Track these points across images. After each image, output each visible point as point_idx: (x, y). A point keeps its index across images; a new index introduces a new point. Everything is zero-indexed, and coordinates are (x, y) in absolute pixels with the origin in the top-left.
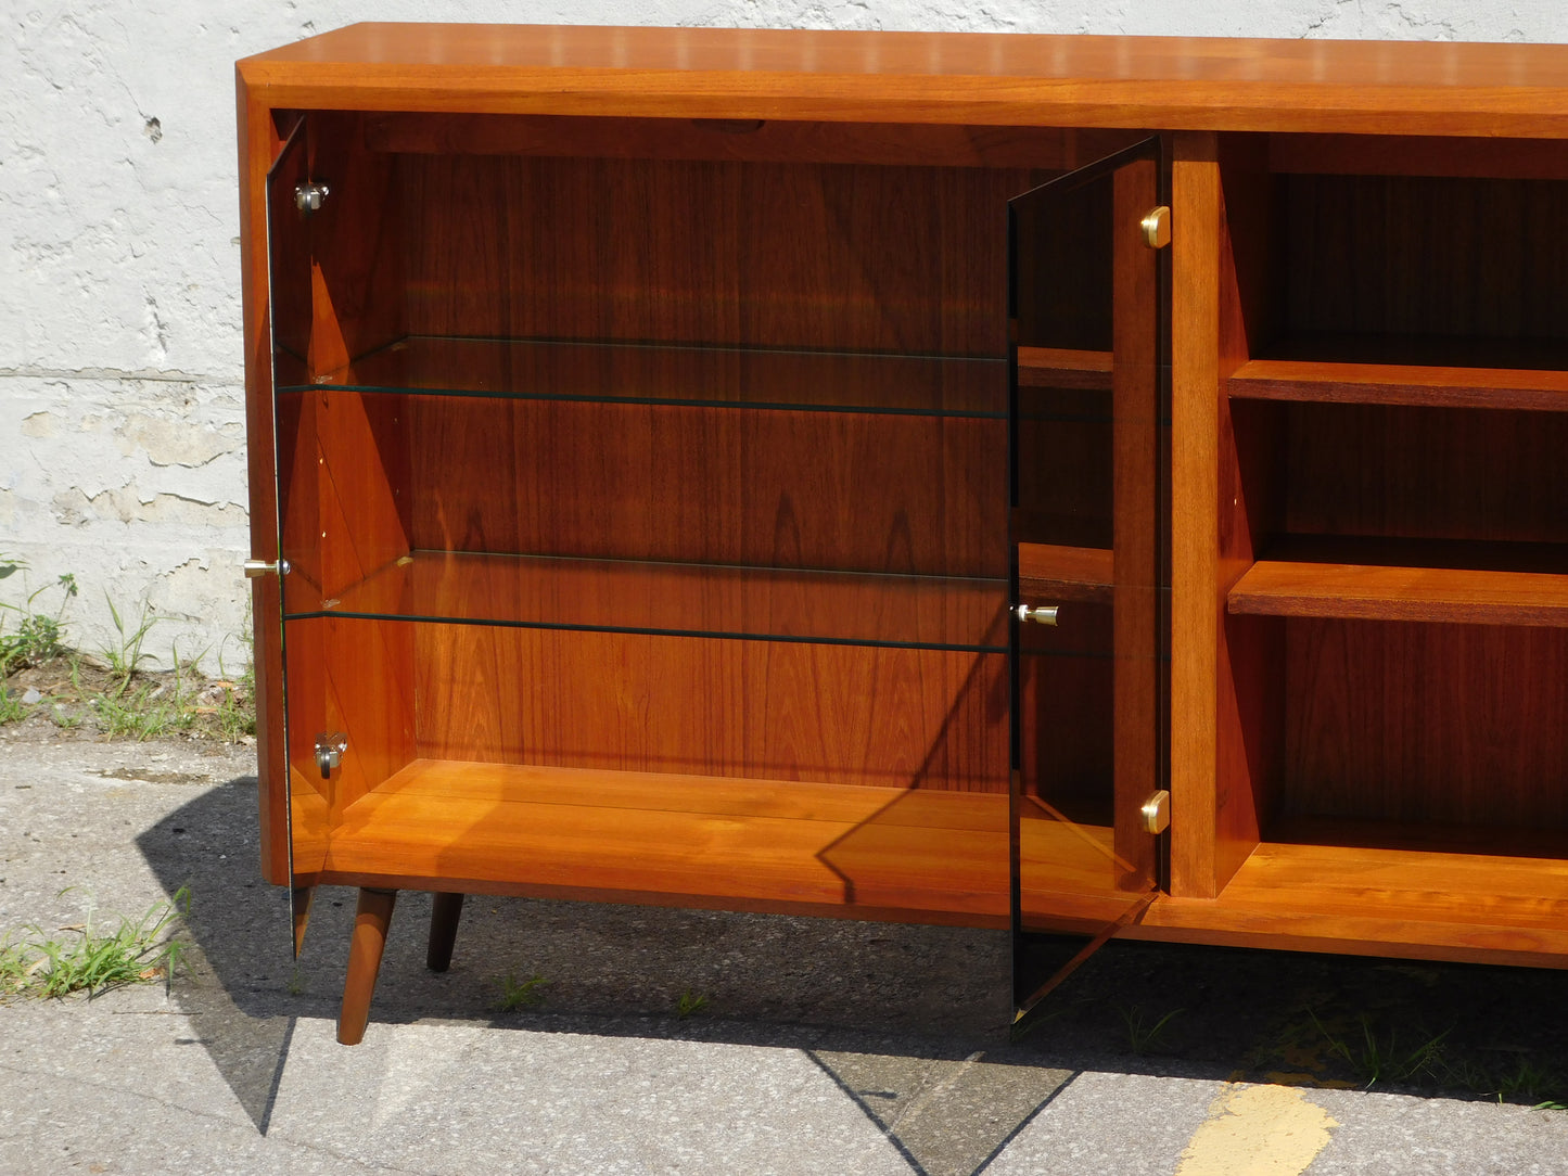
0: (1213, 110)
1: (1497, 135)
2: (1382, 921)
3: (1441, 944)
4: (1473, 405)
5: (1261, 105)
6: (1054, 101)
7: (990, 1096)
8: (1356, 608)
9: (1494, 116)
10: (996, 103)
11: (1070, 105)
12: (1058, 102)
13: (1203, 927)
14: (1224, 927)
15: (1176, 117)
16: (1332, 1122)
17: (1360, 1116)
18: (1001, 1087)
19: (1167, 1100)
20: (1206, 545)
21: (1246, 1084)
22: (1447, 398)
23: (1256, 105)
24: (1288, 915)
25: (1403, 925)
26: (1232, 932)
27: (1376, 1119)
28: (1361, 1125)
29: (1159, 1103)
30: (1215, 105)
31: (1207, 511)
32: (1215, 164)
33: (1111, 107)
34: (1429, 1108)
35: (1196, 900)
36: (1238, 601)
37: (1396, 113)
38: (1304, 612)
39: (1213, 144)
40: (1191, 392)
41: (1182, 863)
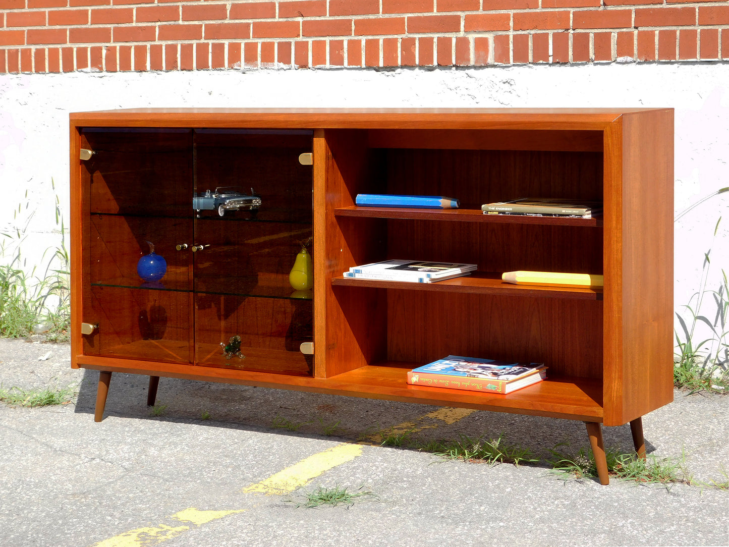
6: (277, 120)
12: (279, 120)
17: (371, 454)
19: (317, 447)
27: (375, 455)
28: (368, 456)
29: (313, 447)
31: (322, 251)
32: (324, 139)
34: (397, 453)
35: (321, 379)
36: (334, 281)
39: (323, 133)
40: (318, 212)
41: (316, 366)
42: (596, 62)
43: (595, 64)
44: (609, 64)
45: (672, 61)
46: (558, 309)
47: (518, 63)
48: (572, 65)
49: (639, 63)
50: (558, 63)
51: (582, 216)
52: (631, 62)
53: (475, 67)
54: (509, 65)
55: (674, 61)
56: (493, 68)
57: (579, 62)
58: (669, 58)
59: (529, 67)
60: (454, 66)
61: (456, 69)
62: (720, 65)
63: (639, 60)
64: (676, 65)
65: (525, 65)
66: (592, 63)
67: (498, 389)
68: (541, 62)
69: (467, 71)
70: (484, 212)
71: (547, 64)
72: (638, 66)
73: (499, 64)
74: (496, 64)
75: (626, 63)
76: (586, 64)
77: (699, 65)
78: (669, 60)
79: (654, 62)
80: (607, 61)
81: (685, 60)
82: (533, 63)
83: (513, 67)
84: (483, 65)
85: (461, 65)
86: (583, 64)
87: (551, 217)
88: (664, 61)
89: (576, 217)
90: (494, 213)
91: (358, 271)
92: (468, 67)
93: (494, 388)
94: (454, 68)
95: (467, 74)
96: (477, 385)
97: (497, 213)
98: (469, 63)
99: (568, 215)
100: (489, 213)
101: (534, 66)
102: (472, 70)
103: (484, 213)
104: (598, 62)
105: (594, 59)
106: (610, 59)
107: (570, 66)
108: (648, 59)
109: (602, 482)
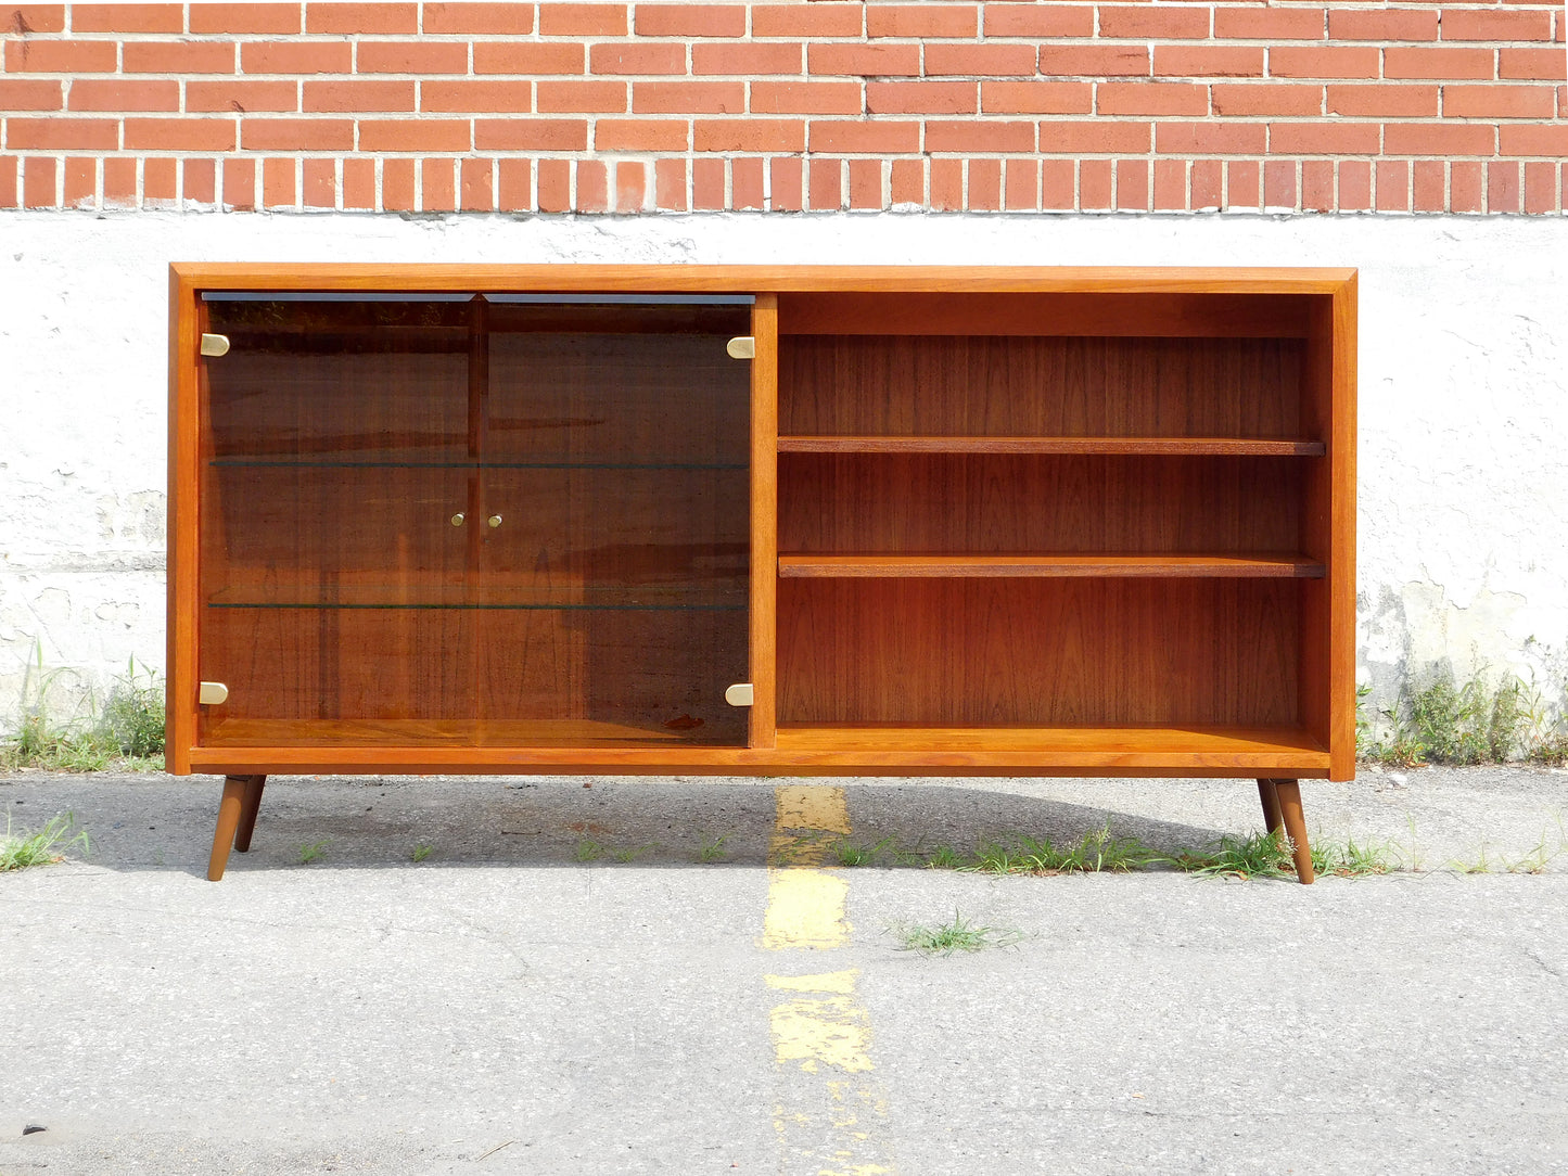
0: (777, 280)
3: (912, 765)
5: (804, 276)
6: (683, 277)
8: (855, 571)
12: (685, 277)
13: (770, 764)
14: (783, 763)
15: (755, 284)
16: (843, 881)
17: (857, 878)
19: (740, 877)
20: (770, 535)
23: (802, 276)
24: (822, 753)
27: (868, 879)
28: (861, 882)
29: (738, 879)
30: (779, 277)
31: (770, 516)
32: (776, 310)
33: (718, 279)
35: (763, 750)
36: (787, 569)
38: (824, 575)
39: (774, 302)
41: (755, 728)
42: (852, 210)
43: (851, 215)
44: (876, 214)
45: (991, 211)
47: (702, 210)
48: (807, 215)
49: (933, 214)
50: (781, 210)
52: (918, 213)
53: (614, 215)
54: (684, 213)
55: (996, 211)
56: (650, 218)
57: (822, 211)
58: (988, 207)
59: (724, 218)
60: (572, 212)
61: (576, 219)
62: (1078, 220)
63: (932, 210)
64: (999, 219)
65: (715, 214)
66: (845, 213)
68: (748, 208)
69: (598, 222)
71: (760, 212)
72: (931, 219)
73: (666, 210)
74: (659, 210)
75: (909, 213)
76: (833, 213)
77: (1037, 220)
78: (987, 211)
79: (960, 212)
80: (875, 210)
81: (1016, 211)
82: (732, 211)
83: (691, 217)
84: (634, 212)
85: (589, 211)
86: (827, 214)
88: (977, 211)
92: (601, 215)
94: (571, 217)
95: (598, 228)
98: (605, 209)
101: (734, 216)
102: (610, 220)
104: (857, 210)
105: (848, 206)
106: (879, 206)
107: (803, 217)
108: (949, 207)
109: (1303, 880)
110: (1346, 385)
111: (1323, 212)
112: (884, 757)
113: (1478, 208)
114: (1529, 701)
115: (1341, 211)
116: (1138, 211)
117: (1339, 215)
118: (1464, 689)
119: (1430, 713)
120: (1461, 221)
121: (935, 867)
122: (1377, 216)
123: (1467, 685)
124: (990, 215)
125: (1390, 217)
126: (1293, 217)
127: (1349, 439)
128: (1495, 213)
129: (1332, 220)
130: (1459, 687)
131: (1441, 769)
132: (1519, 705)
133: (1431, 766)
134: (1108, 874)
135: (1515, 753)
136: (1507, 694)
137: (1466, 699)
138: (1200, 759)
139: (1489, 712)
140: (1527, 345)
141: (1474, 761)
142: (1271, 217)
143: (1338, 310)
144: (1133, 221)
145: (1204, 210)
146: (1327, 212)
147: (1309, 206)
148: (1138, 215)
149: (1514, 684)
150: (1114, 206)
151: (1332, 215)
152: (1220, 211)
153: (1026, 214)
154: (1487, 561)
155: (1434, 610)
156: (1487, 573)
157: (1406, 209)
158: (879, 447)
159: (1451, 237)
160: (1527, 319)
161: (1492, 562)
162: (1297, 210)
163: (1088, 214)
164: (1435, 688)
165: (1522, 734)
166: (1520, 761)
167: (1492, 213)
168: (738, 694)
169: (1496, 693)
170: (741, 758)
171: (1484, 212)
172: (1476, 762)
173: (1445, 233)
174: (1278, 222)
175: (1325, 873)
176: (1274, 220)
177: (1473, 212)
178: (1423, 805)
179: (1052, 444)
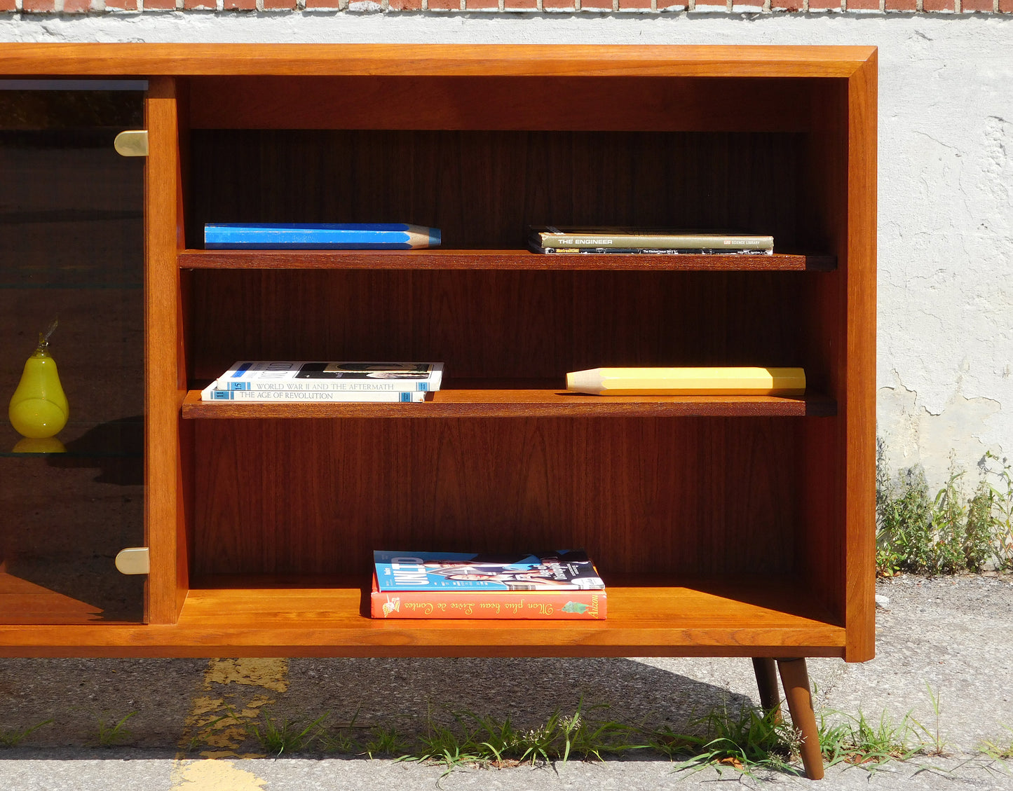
0: (174, 61)
1: (374, 74)
2: (300, 631)
3: (342, 644)
4: (351, 267)
5: (208, 57)
6: (60, 57)
7: (9, 782)
8: (274, 411)
9: (371, 61)
10: (18, 59)
11: (72, 59)
12: (63, 57)
13: (169, 644)
14: (185, 643)
15: (148, 66)
16: (261, 781)
17: (279, 776)
18: (15, 775)
19: (138, 775)
20: (169, 369)
21: (189, 760)
22: (333, 262)
23: (205, 57)
24: (231, 631)
25: (314, 633)
26: (191, 647)
27: (291, 777)
28: (282, 782)
29: (134, 778)
30: (177, 57)
31: (169, 345)
32: (174, 101)
33: (102, 60)
34: (323, 767)
35: (163, 626)
36: (190, 409)
37: (303, 61)
38: (237, 415)
39: (171, 87)
40: (157, 261)
41: (152, 600)
42: (308, 9)
43: (307, 14)
44: (332, 14)
45: (453, 10)
46: (584, 445)
47: (154, 9)
48: (262, 15)
49: (391, 14)
50: (234, 10)
51: (764, 251)
52: (376, 12)
53: (62, 15)
54: (135, 12)
55: (457, 10)
56: (100, 18)
57: (277, 10)
58: (448, 6)
59: (176, 17)
60: (17, 12)
61: (22, 19)
62: (538, 19)
63: (391, 8)
64: (458, 19)
65: (167, 13)
66: (300, 12)
67: (591, 610)
68: (201, 7)
69: (45, 23)
70: (547, 249)
71: (211, 11)
72: (388, 19)
73: (116, 9)
74: (108, 9)
75: (367, 12)
76: (289, 13)
77: (499, 20)
78: (447, 10)
79: (419, 12)
80: (331, 9)
81: (478, 10)
82: (184, 10)
83: (141, 17)
84: (81, 11)
85: (36, 11)
86: (282, 14)
87: (697, 255)
88: (438, 10)
89: (753, 253)
90: (571, 250)
91: (238, 387)
92: (49, 15)
93: (582, 609)
94: (17, 17)
95: (45, 28)
96: (542, 606)
97: (577, 251)
98: (53, 7)
99: (735, 250)
100: (558, 250)
101: (186, 16)
102: (57, 21)
103: (547, 252)
104: (313, 9)
105: (304, 4)
106: (336, 5)
107: (258, 17)
108: (408, 6)
109: (811, 773)
110: (864, 187)
111: (792, 11)
112: (309, 635)
113: (952, 6)
114: (1005, 508)
115: (812, 10)
116: (602, 10)
117: (809, 15)
118: (938, 497)
119: (903, 522)
120: (934, 20)
121: (374, 757)
122: (846, 15)
123: (940, 493)
124: (451, 15)
125: (859, 16)
126: (762, 16)
127: (868, 251)
128: (968, 11)
129: (802, 20)
130: (932, 494)
131: (916, 579)
132: (994, 513)
133: (904, 576)
134: (578, 763)
135: (991, 562)
136: (981, 503)
137: (941, 509)
138: (689, 636)
139: (964, 521)
140: (1001, 147)
141: (949, 569)
142: (737, 16)
143: (855, 97)
144: (598, 20)
145: (670, 8)
146: (797, 10)
147: (779, 4)
148: (603, 15)
149: (989, 492)
150: (577, 5)
151: (801, 14)
152: (687, 9)
153: (488, 13)
154: (960, 366)
155: (906, 416)
156: (960, 378)
157: (878, 8)
158: (302, 262)
159: (924, 37)
160: (1001, 120)
161: (966, 367)
162: (767, 11)
163: (551, 13)
164: (910, 496)
165: (998, 543)
166: (997, 570)
167: (966, 11)
168: (131, 561)
169: (969, 501)
170: (137, 637)
171: (958, 11)
172: (951, 572)
173: (917, 32)
174: (746, 22)
175: (835, 760)
176: (742, 19)
177: (945, 11)
178: (915, 636)
179: (510, 258)
